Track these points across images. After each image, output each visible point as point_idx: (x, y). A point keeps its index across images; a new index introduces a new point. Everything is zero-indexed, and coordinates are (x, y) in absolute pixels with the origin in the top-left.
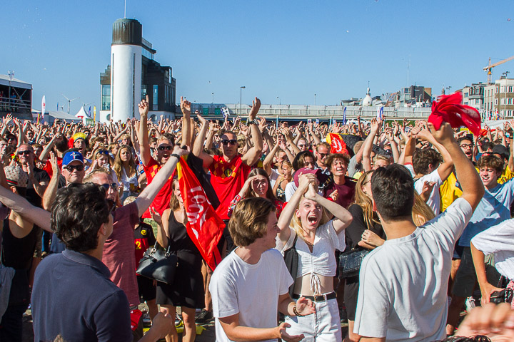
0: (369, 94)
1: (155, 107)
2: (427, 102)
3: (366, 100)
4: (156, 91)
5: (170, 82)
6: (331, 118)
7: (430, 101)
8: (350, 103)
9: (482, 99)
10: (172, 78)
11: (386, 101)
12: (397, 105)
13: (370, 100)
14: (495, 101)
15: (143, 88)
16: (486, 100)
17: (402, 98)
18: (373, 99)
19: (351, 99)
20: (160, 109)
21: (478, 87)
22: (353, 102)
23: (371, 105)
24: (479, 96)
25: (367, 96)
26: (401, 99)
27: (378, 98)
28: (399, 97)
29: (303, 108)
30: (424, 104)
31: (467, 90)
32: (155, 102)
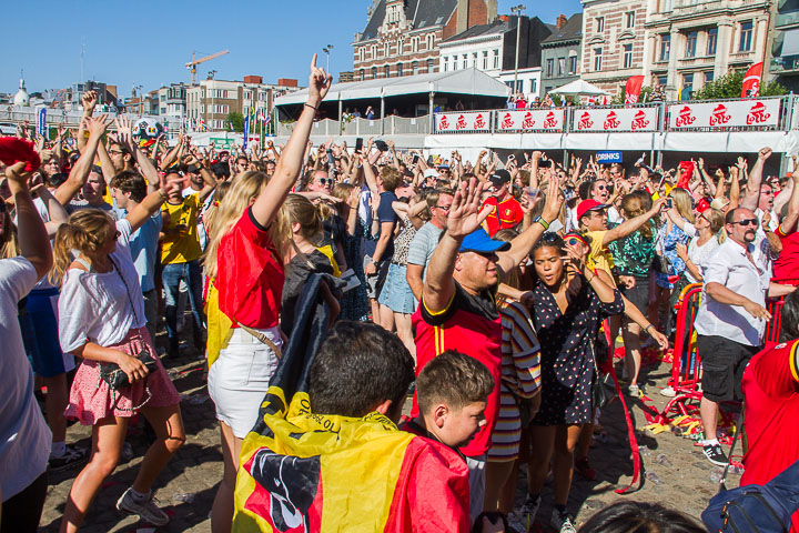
0: (24, 89)
2: (111, 105)
3: (20, 97)
7: (115, 104)
9: (185, 105)
11: (51, 101)
12: (68, 107)
13: (26, 99)
14: (200, 108)
16: (189, 107)
17: (76, 97)
18: (31, 96)
21: (178, 88)
23: (28, 105)
24: (181, 101)
25: (21, 91)
26: (73, 100)
27: (39, 95)
28: (70, 97)
30: (106, 109)
31: (163, 92)
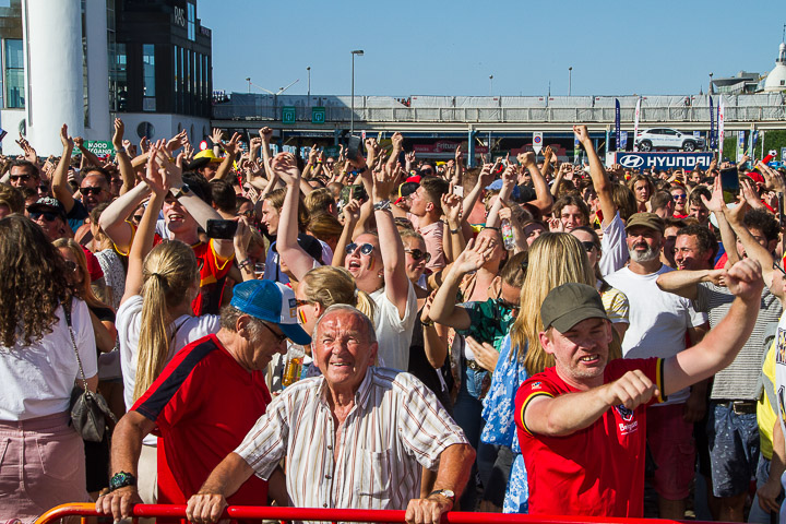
1: (150, 104)
3: (775, 78)
4: (149, 60)
5: (191, 36)
6: (607, 129)
8: (733, 87)
10: (199, 30)
13: (785, 78)
15: (112, 54)
19: (739, 76)
20: (161, 109)
22: (742, 84)
29: (533, 103)
32: (149, 89)
